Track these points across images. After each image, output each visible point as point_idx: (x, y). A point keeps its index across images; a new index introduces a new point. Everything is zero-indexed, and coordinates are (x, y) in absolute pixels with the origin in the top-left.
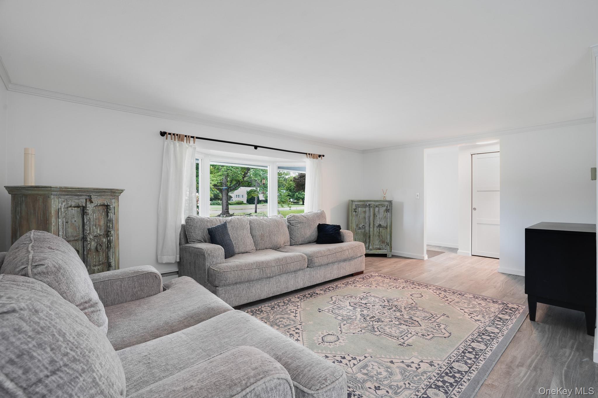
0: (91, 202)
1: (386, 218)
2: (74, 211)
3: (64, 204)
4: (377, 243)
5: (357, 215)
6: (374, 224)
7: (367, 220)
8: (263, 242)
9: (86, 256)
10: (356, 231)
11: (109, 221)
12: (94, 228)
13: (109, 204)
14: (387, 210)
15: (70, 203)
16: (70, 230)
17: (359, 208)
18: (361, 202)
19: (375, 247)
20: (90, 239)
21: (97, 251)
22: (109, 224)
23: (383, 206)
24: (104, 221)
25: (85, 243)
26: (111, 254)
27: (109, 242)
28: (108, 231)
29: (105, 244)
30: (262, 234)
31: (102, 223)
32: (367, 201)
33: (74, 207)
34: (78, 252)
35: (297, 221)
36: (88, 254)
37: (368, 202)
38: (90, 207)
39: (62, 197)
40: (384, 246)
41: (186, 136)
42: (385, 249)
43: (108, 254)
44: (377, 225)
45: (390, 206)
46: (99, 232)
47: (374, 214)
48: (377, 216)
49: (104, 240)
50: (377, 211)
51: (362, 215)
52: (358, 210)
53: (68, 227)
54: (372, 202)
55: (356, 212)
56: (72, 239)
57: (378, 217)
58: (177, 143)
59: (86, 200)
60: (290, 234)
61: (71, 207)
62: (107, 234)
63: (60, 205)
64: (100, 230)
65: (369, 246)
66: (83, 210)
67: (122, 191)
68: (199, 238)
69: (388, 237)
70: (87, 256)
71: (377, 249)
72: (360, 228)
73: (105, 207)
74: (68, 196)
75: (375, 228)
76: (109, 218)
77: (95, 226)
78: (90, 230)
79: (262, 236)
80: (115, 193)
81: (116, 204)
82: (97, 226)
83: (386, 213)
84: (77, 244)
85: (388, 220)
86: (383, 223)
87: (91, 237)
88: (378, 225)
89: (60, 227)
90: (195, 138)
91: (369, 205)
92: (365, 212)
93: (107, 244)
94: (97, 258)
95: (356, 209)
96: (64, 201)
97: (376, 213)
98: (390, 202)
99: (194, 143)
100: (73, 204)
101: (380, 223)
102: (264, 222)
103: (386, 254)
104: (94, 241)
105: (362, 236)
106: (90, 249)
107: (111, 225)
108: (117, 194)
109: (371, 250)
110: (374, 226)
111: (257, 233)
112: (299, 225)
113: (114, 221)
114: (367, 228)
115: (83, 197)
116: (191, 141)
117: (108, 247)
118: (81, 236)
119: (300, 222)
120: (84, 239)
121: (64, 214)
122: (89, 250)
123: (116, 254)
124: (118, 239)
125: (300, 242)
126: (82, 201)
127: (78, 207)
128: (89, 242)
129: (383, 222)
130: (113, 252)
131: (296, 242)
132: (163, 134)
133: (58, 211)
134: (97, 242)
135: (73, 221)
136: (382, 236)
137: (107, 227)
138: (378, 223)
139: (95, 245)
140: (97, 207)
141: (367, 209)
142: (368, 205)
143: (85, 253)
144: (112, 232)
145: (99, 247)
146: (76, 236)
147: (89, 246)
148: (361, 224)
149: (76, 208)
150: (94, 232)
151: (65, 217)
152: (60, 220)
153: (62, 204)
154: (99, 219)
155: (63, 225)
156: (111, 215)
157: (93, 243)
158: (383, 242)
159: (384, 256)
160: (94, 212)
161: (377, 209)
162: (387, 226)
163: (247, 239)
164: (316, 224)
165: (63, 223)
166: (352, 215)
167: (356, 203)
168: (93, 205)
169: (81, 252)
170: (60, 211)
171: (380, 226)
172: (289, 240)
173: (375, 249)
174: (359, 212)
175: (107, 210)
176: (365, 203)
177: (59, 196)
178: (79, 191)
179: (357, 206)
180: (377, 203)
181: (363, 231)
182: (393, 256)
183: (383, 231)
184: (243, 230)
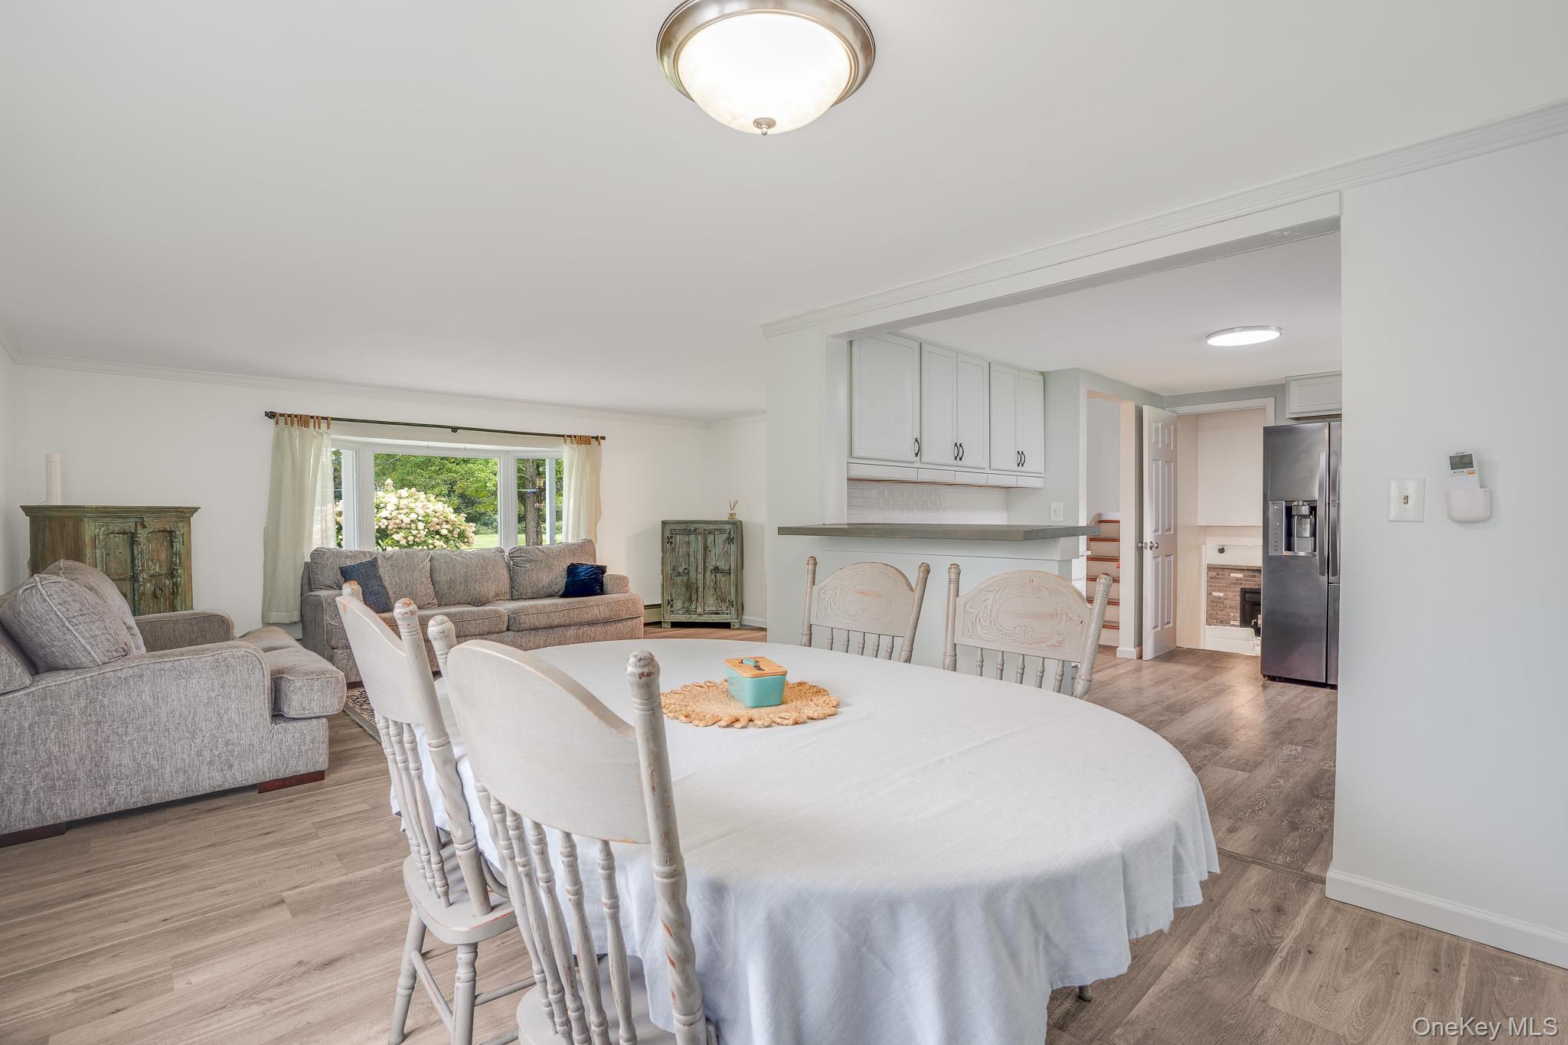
0: (144, 527)
1: (727, 554)
2: (117, 539)
3: (103, 529)
4: (712, 602)
5: (673, 549)
6: (705, 566)
7: (692, 559)
8: (453, 592)
9: (137, 603)
10: (671, 579)
11: (173, 554)
12: (150, 563)
13: (173, 529)
14: (730, 540)
15: (111, 527)
16: (113, 565)
17: (678, 536)
18: (682, 525)
19: (707, 609)
20: (143, 578)
21: (156, 597)
22: (174, 559)
23: (722, 531)
24: (167, 555)
25: (136, 585)
26: (179, 603)
27: (176, 585)
28: (174, 569)
29: (169, 588)
30: (451, 578)
31: (163, 556)
32: (692, 522)
33: (118, 533)
34: (125, 596)
35: (523, 558)
36: (140, 599)
37: (694, 525)
38: (142, 535)
39: (100, 519)
40: (724, 608)
41: (312, 417)
42: (727, 614)
43: (173, 603)
44: (710, 568)
45: (734, 532)
46: (157, 570)
47: (706, 548)
48: (710, 551)
49: (167, 582)
50: (711, 542)
51: (682, 550)
52: (676, 540)
53: (110, 561)
54: (700, 525)
55: (671, 543)
56: (117, 577)
57: (713, 553)
58: (296, 431)
59: (136, 523)
60: (512, 580)
61: (112, 533)
62: (172, 573)
63: (97, 530)
64: (160, 567)
65: (696, 608)
66: (132, 538)
67: (196, 509)
68: (328, 583)
69: (733, 590)
70: (139, 603)
71: (712, 614)
72: (679, 574)
73: (167, 534)
74: (109, 519)
75: (708, 574)
76: (174, 550)
77: (152, 561)
78: (143, 566)
79: (452, 583)
80: (184, 514)
81: (186, 529)
82: (155, 561)
83: (727, 545)
84: (124, 585)
85: (732, 558)
86: (722, 565)
87: (145, 576)
88: (712, 567)
89: (98, 561)
90: (329, 419)
91: (696, 529)
92: (688, 543)
93: (173, 586)
94: (155, 607)
95: (671, 537)
96: (102, 526)
97: (709, 545)
98: (738, 524)
99: (328, 428)
100: (117, 529)
101: (717, 564)
102: (459, 559)
103: (729, 623)
104: (151, 581)
105: (684, 589)
106: (143, 594)
107: (178, 561)
108: (187, 515)
109: (700, 615)
110: (704, 569)
111: (442, 578)
112: (528, 565)
113: (182, 555)
114: (692, 574)
115: (131, 520)
116: (322, 425)
117: (173, 593)
118: (130, 574)
119: (531, 560)
120: (134, 578)
121: (104, 543)
122: (141, 594)
123: (187, 604)
124: (190, 581)
125: (530, 595)
126: (130, 526)
127: (124, 533)
128: (141, 583)
129: (723, 562)
130: (181, 601)
131: (521, 594)
132: (271, 415)
133: (94, 539)
134: (155, 584)
135: (117, 553)
136: (720, 588)
137: (172, 562)
138: (714, 563)
139: (153, 588)
140: (153, 534)
141: (692, 537)
142: (693, 529)
143: (136, 598)
144: (180, 571)
145: (158, 592)
146: (122, 574)
147: (142, 588)
148: (681, 566)
149: (120, 536)
150: (149, 570)
151: (104, 547)
152: (97, 551)
153: (100, 529)
154: (158, 551)
155: (103, 558)
156: (177, 546)
157: (148, 585)
158: (723, 600)
159: (726, 626)
160: (149, 541)
161: (710, 539)
162: (730, 569)
163: (419, 586)
164: (565, 564)
165: (102, 555)
166: (665, 548)
167: (672, 526)
168: (147, 531)
169: (129, 596)
170: (97, 539)
171: (716, 569)
172: (508, 590)
173: (707, 613)
174: (678, 544)
175: (171, 538)
176: (688, 526)
177: (95, 519)
178: (125, 512)
179: (674, 533)
180: (711, 527)
181: (685, 578)
182: (742, 627)
183: (723, 579)
184: (413, 571)
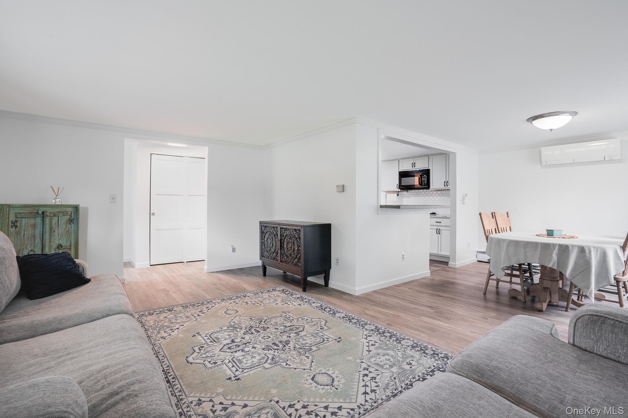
1: (68, 233)
5: (18, 233)
7: (38, 240)
14: (71, 221)
17: (23, 219)
18: (28, 209)
23: (64, 213)
32: (40, 206)
37: (40, 208)
44: (55, 246)
45: (74, 215)
47: (51, 228)
48: (55, 231)
50: (56, 224)
51: (28, 232)
52: (20, 224)
54: (48, 208)
55: (16, 227)
57: (56, 233)
83: (68, 225)
85: (73, 235)
86: (64, 242)
88: (57, 246)
91: (43, 213)
92: (34, 226)
95: (16, 221)
97: (53, 226)
98: (76, 208)
101: (61, 242)
110: (50, 248)
129: (65, 240)
138: (57, 242)
141: (39, 220)
142: (40, 213)
161: (55, 220)
162: (70, 245)
166: (9, 232)
167: (18, 211)
171: (59, 247)
174: (23, 227)
176: (34, 210)
179: (19, 217)
180: (56, 210)
